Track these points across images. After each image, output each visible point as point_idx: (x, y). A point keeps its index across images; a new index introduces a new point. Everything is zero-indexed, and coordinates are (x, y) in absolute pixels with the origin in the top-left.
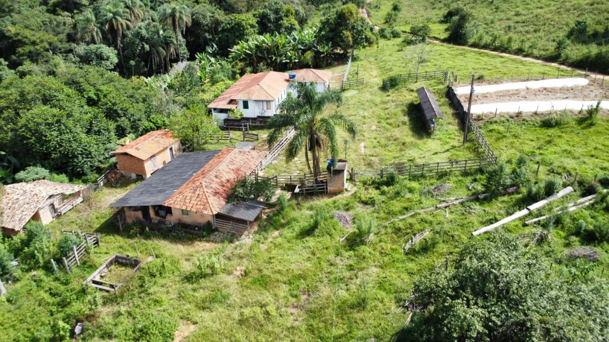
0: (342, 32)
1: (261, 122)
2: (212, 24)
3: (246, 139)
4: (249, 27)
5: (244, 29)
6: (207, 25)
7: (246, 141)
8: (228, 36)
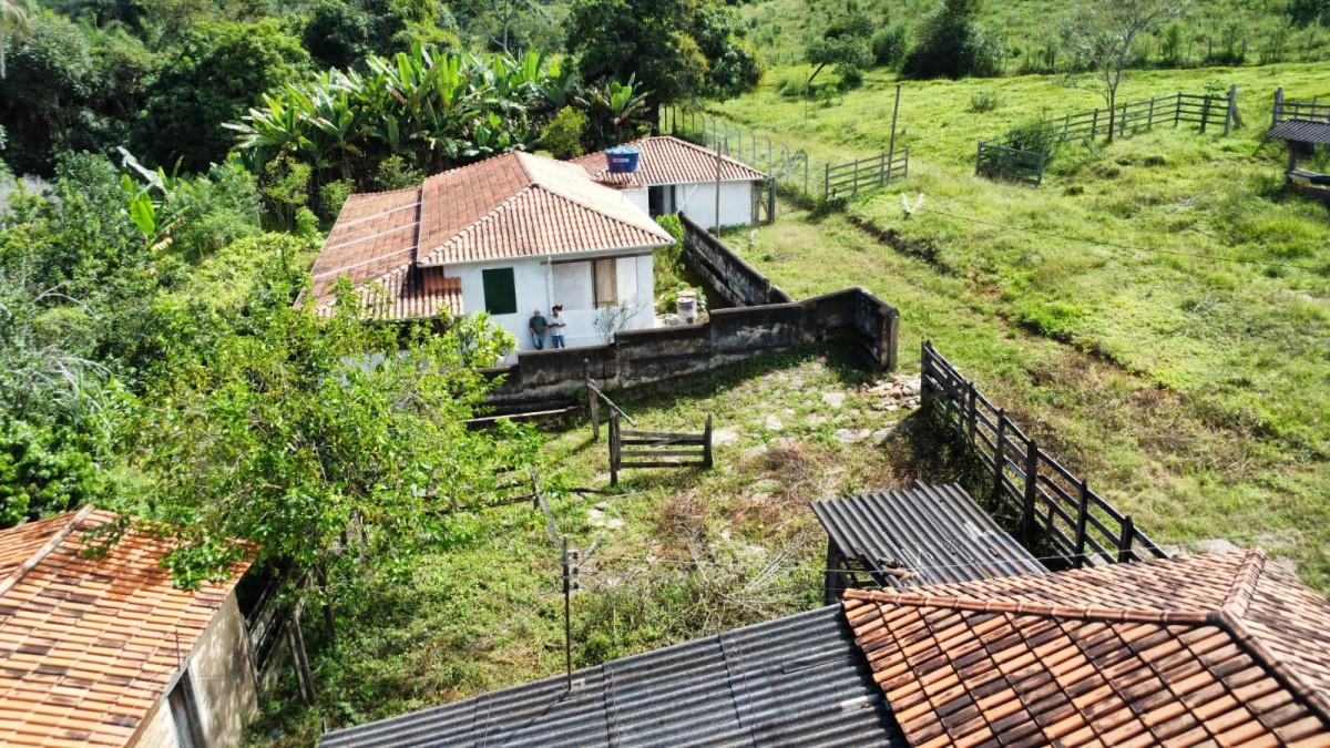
0: (669, 38)
1: (639, 364)
2: (105, 76)
3: (623, 474)
4: (280, 57)
5: (261, 64)
6: (85, 79)
7: (637, 484)
8: (192, 98)
